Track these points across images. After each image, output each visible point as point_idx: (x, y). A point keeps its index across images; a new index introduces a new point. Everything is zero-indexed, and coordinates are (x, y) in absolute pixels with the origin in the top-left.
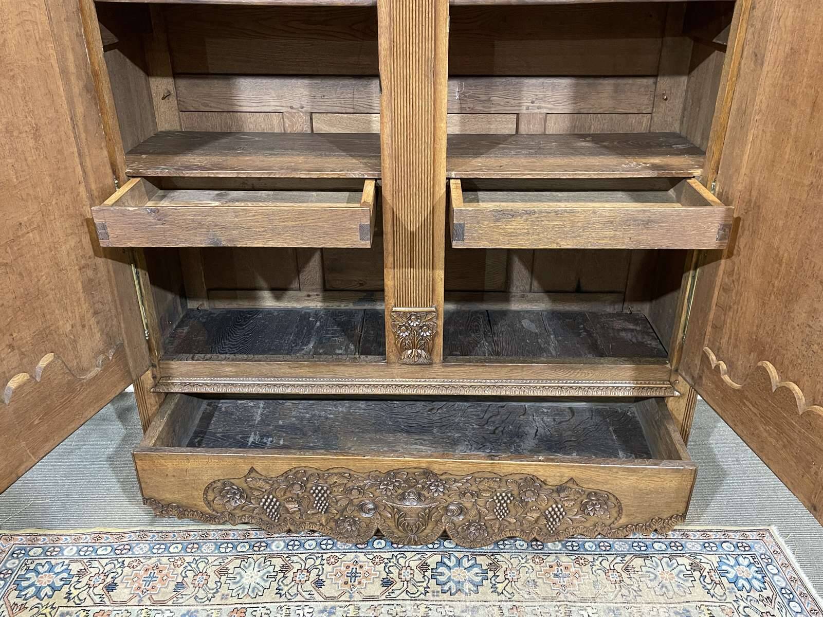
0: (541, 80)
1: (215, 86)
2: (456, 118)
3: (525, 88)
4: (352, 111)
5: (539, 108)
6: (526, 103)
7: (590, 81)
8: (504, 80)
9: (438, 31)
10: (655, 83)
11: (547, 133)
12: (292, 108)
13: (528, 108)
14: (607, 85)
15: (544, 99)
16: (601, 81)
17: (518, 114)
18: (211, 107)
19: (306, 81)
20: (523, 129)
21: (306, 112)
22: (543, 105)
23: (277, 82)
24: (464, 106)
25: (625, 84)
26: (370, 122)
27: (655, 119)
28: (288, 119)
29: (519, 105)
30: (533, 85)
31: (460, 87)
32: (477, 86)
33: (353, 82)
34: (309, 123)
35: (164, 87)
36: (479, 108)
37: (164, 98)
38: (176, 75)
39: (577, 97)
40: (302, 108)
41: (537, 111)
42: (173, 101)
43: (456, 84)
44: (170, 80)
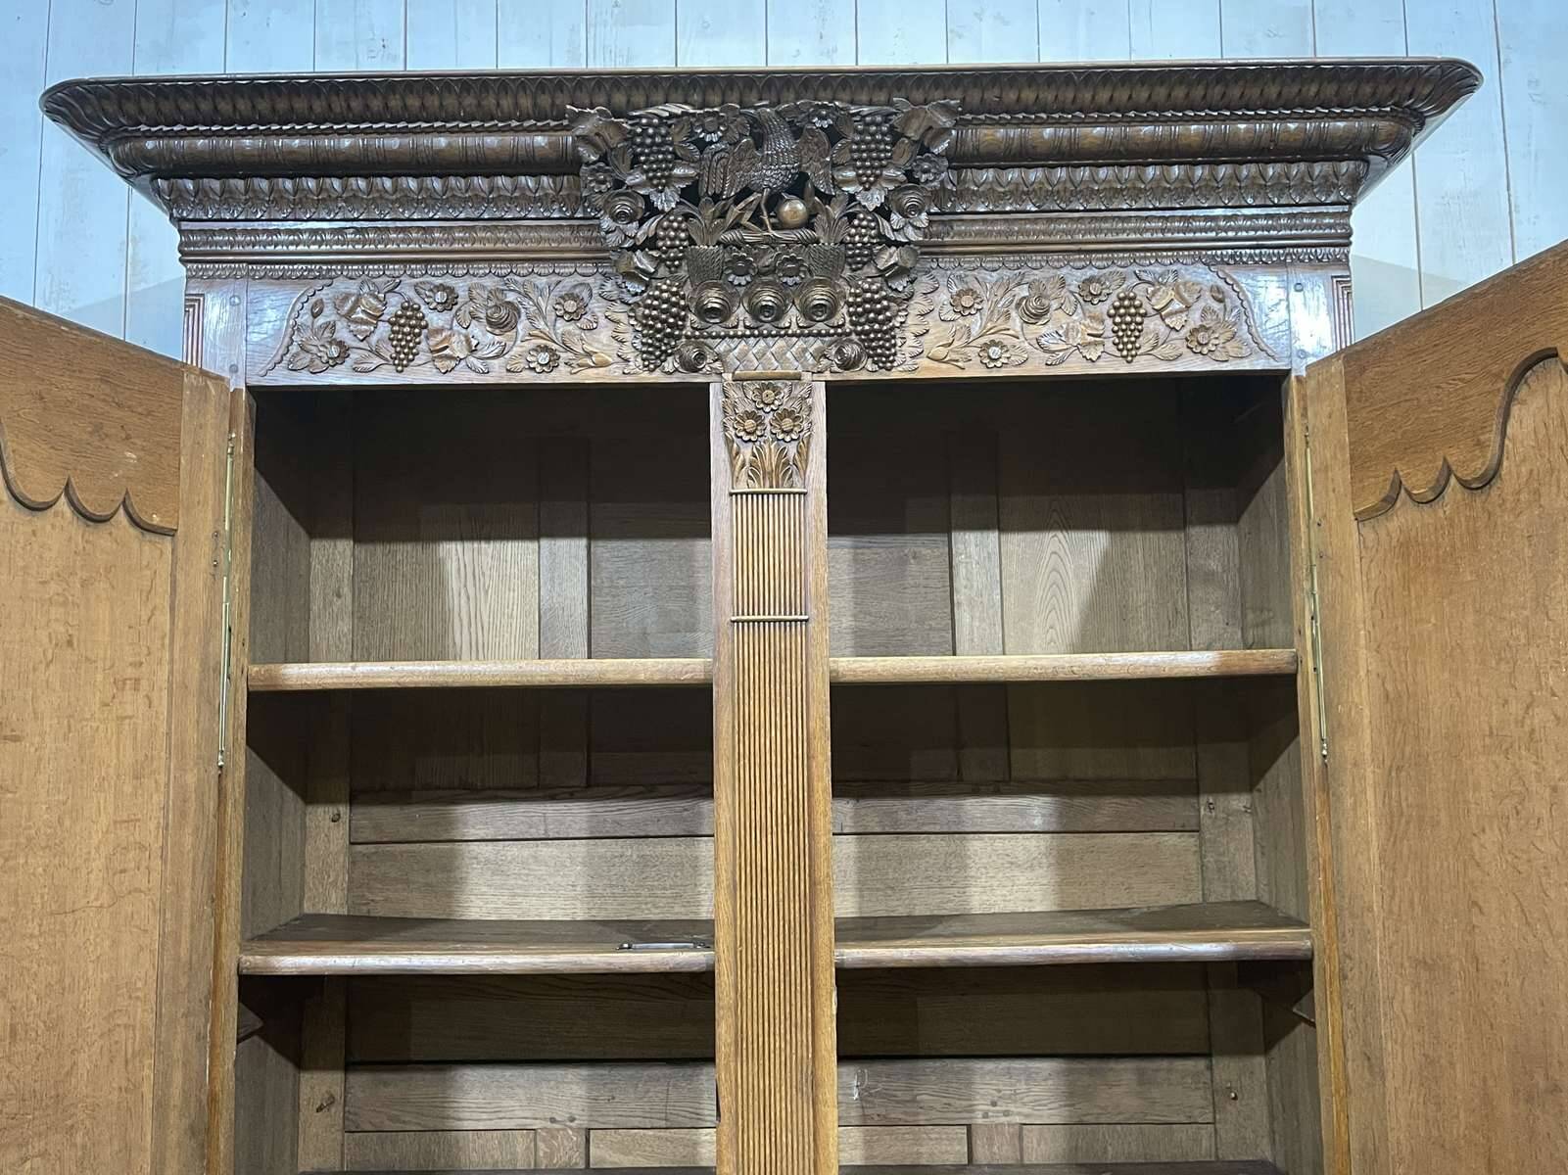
0: (1004, 1064)
1: (416, 1085)
2: (856, 1134)
3: (977, 1079)
4: (663, 1124)
5: (1006, 1113)
6: (982, 1105)
7: (1094, 1064)
8: (938, 1064)
9: (818, 1011)
10: (1210, 1068)
11: (1026, 1162)
12: (553, 1120)
13: (986, 1115)
14: (1125, 1071)
15: (1013, 1097)
16: (1113, 1064)
17: (969, 1127)
18: (404, 1122)
19: (584, 1072)
20: (982, 1155)
21: (576, 1130)
22: (1012, 1108)
23: (531, 1073)
24: (868, 1112)
25: (1157, 1070)
26: (696, 1144)
27: (1222, 1133)
28: (544, 1141)
29: (970, 1109)
30: (990, 1071)
31: (861, 1077)
32: (891, 1077)
33: (667, 1071)
34: (582, 1149)
35: (324, 1089)
36: (896, 1114)
37: (319, 1110)
38: (350, 1066)
39: (1073, 1095)
40: (572, 1120)
41: (1003, 1119)
42: (337, 1111)
43: (852, 1074)
44: (339, 1076)
